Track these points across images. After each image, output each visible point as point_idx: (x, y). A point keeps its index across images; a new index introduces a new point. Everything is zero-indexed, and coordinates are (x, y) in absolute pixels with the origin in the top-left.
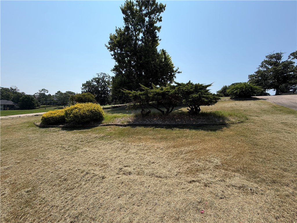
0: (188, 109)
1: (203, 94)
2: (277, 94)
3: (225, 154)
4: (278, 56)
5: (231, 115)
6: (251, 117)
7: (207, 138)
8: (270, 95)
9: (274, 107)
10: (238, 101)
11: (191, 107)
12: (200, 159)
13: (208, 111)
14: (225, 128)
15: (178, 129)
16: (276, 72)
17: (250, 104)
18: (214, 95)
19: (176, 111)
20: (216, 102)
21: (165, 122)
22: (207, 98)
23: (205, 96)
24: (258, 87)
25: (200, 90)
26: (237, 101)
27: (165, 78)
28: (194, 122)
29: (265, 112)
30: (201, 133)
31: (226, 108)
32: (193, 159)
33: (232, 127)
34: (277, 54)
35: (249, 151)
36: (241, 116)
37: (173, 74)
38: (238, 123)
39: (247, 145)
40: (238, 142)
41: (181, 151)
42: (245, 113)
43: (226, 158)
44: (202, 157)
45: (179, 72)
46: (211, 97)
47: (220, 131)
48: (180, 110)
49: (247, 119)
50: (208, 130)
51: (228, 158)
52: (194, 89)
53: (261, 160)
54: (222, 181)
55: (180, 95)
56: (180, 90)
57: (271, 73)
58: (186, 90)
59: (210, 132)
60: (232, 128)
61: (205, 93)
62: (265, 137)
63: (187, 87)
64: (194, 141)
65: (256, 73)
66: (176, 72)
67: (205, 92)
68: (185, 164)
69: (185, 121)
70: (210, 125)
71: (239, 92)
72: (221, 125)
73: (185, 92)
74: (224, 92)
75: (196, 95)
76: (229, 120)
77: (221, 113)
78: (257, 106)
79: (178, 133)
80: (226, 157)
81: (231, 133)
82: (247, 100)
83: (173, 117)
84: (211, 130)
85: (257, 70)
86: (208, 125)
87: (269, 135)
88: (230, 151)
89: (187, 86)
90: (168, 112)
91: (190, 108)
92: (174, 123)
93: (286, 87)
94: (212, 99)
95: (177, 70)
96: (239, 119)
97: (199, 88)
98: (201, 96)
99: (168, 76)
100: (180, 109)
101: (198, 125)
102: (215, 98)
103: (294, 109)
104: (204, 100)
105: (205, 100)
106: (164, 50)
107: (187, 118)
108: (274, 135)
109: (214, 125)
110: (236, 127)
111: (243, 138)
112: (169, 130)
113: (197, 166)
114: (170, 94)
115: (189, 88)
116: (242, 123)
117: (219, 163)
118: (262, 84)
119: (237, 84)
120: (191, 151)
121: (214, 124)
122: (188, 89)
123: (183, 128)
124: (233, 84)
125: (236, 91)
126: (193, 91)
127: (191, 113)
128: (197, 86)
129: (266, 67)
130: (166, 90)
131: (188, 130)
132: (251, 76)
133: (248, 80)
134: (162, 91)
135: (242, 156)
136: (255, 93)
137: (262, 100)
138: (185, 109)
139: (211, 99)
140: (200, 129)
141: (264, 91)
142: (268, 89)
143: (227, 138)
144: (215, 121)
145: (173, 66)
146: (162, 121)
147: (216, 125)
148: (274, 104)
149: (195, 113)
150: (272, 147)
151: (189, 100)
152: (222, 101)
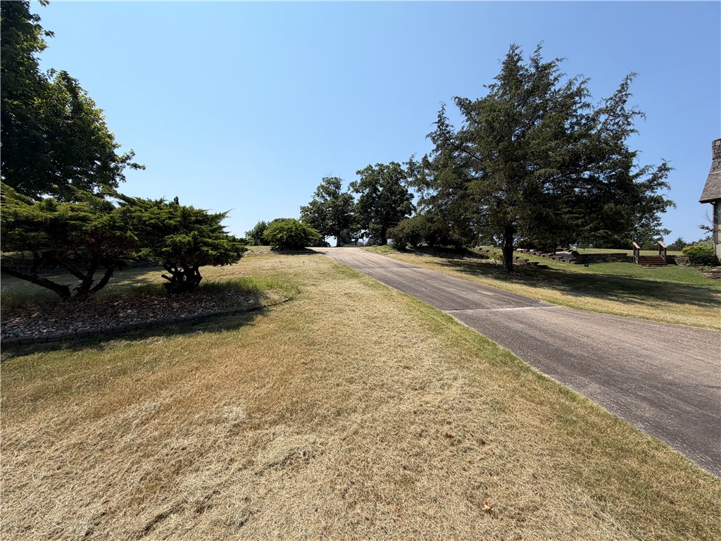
0: (164, 276)
1: (204, 237)
2: (338, 245)
3: (257, 385)
4: (337, 184)
5: (271, 287)
6: (305, 288)
7: (215, 352)
8: (330, 246)
9: (335, 267)
10: (285, 256)
11: (173, 270)
12: (191, 423)
13: (224, 277)
14: (260, 317)
15: (124, 343)
16: (335, 207)
17: (304, 262)
18: (234, 239)
19: (127, 282)
20: (239, 257)
21: (68, 328)
22: (215, 247)
23: (210, 241)
24: (313, 231)
25: (198, 226)
26: (282, 256)
27: (80, 173)
28: (182, 312)
29: (324, 275)
30: (203, 339)
31: (264, 270)
32: (168, 434)
33: (275, 313)
34: (335, 178)
35: (302, 360)
36: (289, 287)
37: (113, 165)
38: (285, 301)
39: (298, 348)
40: (282, 347)
41: (124, 420)
42: (296, 279)
43: (259, 395)
44: (197, 416)
45: (135, 166)
46: (225, 245)
47: (248, 327)
48: (140, 278)
49: (300, 293)
50: (219, 330)
51: (263, 391)
52: (178, 219)
53: (320, 374)
54: (245, 468)
55: (129, 233)
56: (131, 217)
57: (330, 209)
58: (153, 221)
59: (225, 334)
60: (273, 315)
61: (211, 234)
62: (325, 324)
63: (157, 211)
64: (176, 369)
65: (311, 204)
66: (123, 161)
67: (210, 230)
68: (134, 468)
69: (154, 313)
70: (227, 314)
71: (285, 237)
72: (250, 310)
73: (148, 225)
74: (260, 236)
75: (184, 238)
76: (267, 298)
77: (251, 282)
78: (313, 265)
79: (122, 359)
80: (258, 392)
81: (271, 326)
82: (299, 253)
83: (106, 303)
84: (228, 329)
85: (311, 200)
86: (221, 314)
87: (330, 319)
88: (267, 374)
89: (155, 210)
90: (84, 290)
91: (171, 272)
92: (112, 324)
93: (348, 234)
94: (229, 251)
95: (128, 158)
96: (285, 294)
97: (193, 218)
98: (199, 240)
99: (92, 170)
100: (143, 274)
101: (194, 318)
102: (237, 248)
103: (357, 270)
104: (208, 251)
105: (210, 252)
106: (71, 75)
107: (162, 301)
108: (337, 318)
109: (234, 314)
110: (281, 311)
111: (291, 334)
112: (86, 355)
113: (180, 452)
114: (88, 227)
115: (164, 216)
116: (291, 302)
117: (243, 416)
118: (320, 225)
119: (283, 220)
120: (162, 408)
121: (236, 312)
122: (158, 219)
123: (143, 336)
124: (276, 220)
125: (281, 234)
126: (175, 226)
127: (173, 288)
128: (187, 213)
129: (323, 197)
130: (70, 213)
131: (161, 338)
132: (304, 209)
133: (300, 215)
134: (49, 215)
135: (291, 377)
136: (309, 240)
137: (320, 255)
138: (157, 277)
139: (226, 250)
140: (199, 330)
141: (322, 238)
142: (328, 235)
143: (262, 341)
144: (239, 304)
145: (114, 143)
146: (56, 322)
147: (241, 312)
148: (335, 262)
149: (185, 286)
150: (335, 341)
151: (164, 249)
152: (256, 255)
